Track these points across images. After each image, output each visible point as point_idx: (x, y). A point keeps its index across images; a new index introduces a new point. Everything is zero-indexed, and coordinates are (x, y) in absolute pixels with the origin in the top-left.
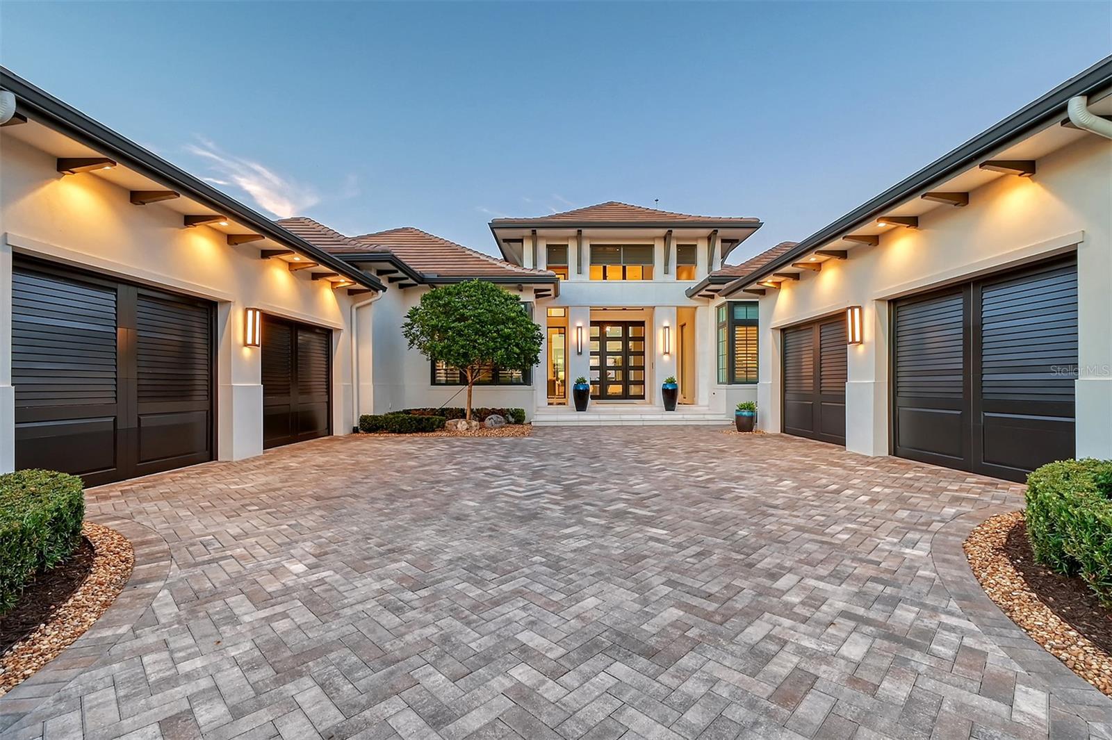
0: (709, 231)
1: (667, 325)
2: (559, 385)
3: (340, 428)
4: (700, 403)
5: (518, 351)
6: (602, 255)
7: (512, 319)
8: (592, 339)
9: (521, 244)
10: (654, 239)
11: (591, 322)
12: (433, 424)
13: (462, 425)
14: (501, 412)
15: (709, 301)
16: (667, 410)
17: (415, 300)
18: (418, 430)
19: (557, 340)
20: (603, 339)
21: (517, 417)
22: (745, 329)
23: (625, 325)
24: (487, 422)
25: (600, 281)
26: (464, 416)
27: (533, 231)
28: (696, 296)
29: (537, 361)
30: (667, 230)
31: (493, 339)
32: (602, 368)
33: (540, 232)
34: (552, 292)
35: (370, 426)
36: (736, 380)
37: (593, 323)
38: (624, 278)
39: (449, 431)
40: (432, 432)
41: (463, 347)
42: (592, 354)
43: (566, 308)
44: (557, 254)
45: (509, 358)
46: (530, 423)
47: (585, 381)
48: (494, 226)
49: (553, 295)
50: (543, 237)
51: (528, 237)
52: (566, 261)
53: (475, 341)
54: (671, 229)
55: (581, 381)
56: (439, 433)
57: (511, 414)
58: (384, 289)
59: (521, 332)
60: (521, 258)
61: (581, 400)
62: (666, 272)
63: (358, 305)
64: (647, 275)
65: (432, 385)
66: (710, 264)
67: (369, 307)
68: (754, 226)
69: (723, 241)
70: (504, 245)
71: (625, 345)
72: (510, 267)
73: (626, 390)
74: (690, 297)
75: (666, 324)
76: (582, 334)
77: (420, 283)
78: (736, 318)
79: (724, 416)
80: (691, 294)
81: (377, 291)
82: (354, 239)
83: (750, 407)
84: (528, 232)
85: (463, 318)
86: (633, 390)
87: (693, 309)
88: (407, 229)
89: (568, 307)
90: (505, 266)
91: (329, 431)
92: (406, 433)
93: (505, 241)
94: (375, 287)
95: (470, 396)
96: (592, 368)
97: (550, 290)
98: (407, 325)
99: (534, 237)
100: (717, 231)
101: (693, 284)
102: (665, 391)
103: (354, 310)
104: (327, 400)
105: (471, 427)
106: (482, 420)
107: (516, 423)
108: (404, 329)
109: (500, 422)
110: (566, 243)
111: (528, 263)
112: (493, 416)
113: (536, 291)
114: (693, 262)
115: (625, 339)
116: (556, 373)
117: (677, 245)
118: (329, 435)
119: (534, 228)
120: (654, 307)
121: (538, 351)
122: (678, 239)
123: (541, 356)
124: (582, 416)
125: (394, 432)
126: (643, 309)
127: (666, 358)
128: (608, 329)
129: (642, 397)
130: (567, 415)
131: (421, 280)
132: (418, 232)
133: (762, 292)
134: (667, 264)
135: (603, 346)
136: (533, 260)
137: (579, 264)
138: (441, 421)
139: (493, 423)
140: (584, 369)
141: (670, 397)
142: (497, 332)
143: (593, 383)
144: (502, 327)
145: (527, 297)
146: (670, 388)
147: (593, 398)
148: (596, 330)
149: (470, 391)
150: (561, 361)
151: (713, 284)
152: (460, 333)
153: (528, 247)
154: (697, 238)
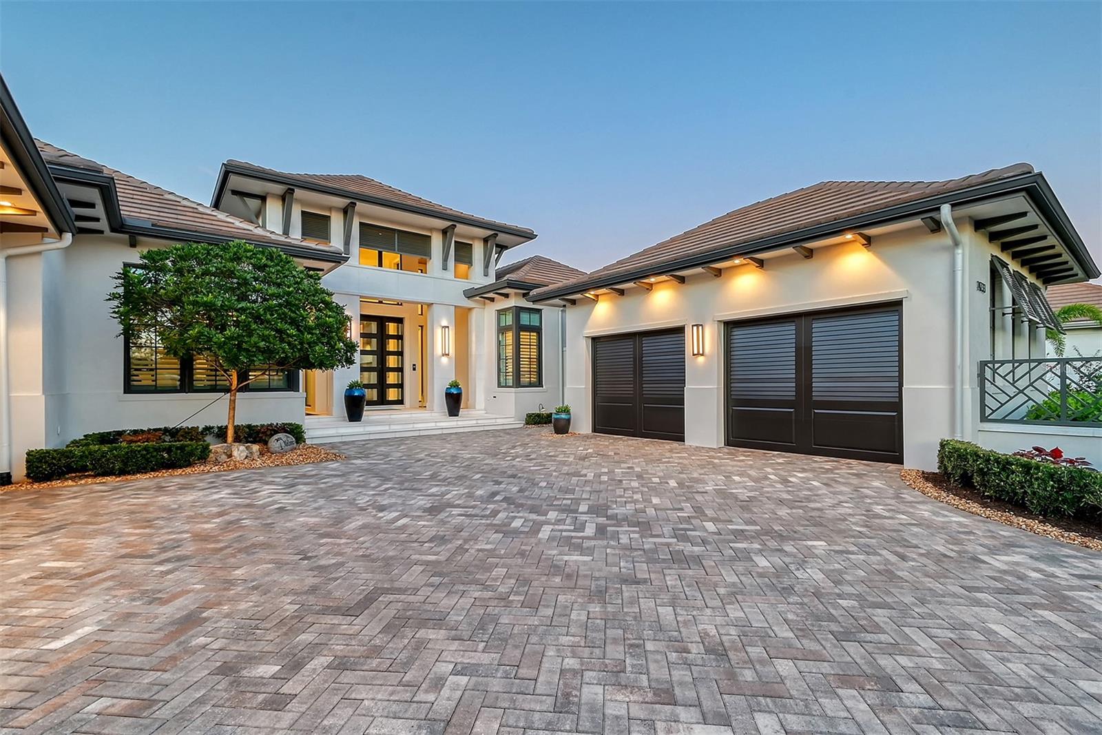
0: (488, 233)
1: (446, 325)
4: (477, 407)
6: (374, 236)
9: (260, 202)
10: (432, 229)
12: (191, 454)
13: (240, 451)
15: (484, 304)
21: (297, 435)
22: (529, 334)
23: (380, 320)
24: (274, 445)
25: (375, 268)
27: (289, 189)
28: (477, 298)
33: (299, 193)
36: (522, 384)
38: (380, 265)
39: (216, 463)
40: (186, 467)
44: (315, 225)
50: (298, 199)
51: (274, 196)
52: (327, 236)
54: (455, 223)
55: (355, 385)
56: (201, 467)
57: (287, 432)
58: (73, 233)
60: (261, 222)
61: (355, 407)
62: (445, 268)
63: (12, 251)
65: (125, 393)
66: (486, 267)
68: (528, 236)
69: (496, 245)
71: (381, 344)
73: (382, 394)
74: (468, 297)
75: (444, 323)
76: (353, 330)
78: (521, 323)
79: (513, 419)
80: (470, 294)
81: (62, 232)
83: (567, 410)
84: (278, 189)
86: (392, 394)
87: (467, 310)
93: (238, 191)
94: (65, 226)
95: (233, 409)
99: (286, 198)
100: (497, 235)
102: (447, 396)
105: (251, 453)
106: (264, 441)
107: (296, 444)
109: (292, 443)
110: (329, 214)
112: (280, 435)
114: (469, 261)
115: (380, 336)
117: (456, 242)
119: (291, 186)
120: (433, 304)
122: (458, 234)
124: (356, 427)
126: (401, 305)
127: (445, 360)
129: (401, 402)
131: (121, 226)
133: (573, 302)
134: (444, 260)
137: (346, 242)
138: (205, 449)
139: (283, 445)
141: (454, 401)
146: (453, 392)
149: (233, 402)
151: (509, 287)
153: (274, 208)
154: (473, 238)
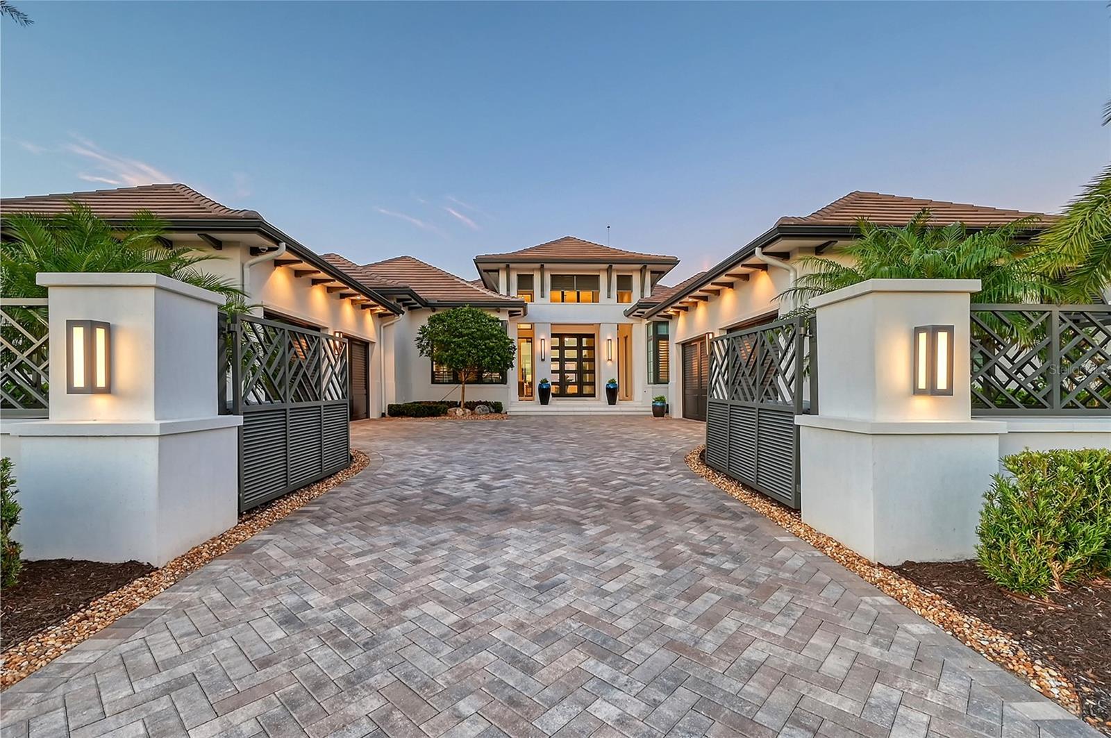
0: (641, 266)
1: (610, 338)
2: (527, 386)
3: (374, 414)
4: (635, 400)
5: (499, 359)
6: (559, 282)
7: (494, 336)
8: (553, 348)
9: (497, 273)
10: (599, 270)
11: (552, 334)
12: (439, 410)
13: (459, 411)
14: (486, 403)
15: (641, 321)
16: (609, 404)
17: (423, 320)
18: (428, 415)
19: (525, 347)
20: (562, 348)
21: (497, 408)
22: (663, 341)
23: (579, 337)
24: (477, 410)
25: (560, 303)
26: (459, 406)
27: (507, 264)
28: (631, 316)
29: (512, 366)
30: (608, 265)
31: (482, 350)
32: (562, 371)
33: (511, 265)
34: (522, 313)
35: (396, 411)
36: (657, 381)
37: (553, 336)
38: (578, 301)
39: (450, 416)
40: (438, 416)
41: (462, 355)
42: (553, 360)
43: (532, 324)
44: (525, 282)
45: (493, 364)
46: (506, 413)
47: (547, 382)
48: (478, 261)
49: (522, 315)
50: (514, 269)
51: (503, 269)
52: (532, 288)
53: (470, 352)
54: (612, 264)
55: (544, 382)
56: (444, 417)
57: (492, 406)
58: (403, 313)
59: (501, 345)
60: (498, 285)
61: (544, 397)
62: (609, 297)
63: (385, 324)
64: (595, 299)
65: (432, 384)
66: (642, 291)
67: (391, 326)
68: (674, 262)
69: (652, 272)
70: (485, 274)
71: (580, 353)
72: (490, 293)
73: (580, 389)
74: (627, 316)
76: (545, 344)
77: (424, 306)
78: (659, 333)
80: (628, 314)
81: (398, 314)
82: (364, 267)
83: (661, 399)
84: (503, 265)
85: (461, 335)
86: (587, 389)
87: (631, 326)
88: (405, 257)
89: (534, 323)
90: (485, 292)
91: (367, 415)
92: (420, 417)
93: (485, 271)
94: (397, 312)
95: (463, 391)
96: (553, 372)
97: (520, 311)
98: (418, 339)
99: (508, 269)
100: (647, 265)
101: (628, 306)
102: (608, 390)
103: (382, 328)
104: (365, 393)
105: (465, 413)
106: (472, 409)
107: (496, 412)
108: (417, 342)
109: (486, 410)
110: (532, 273)
111: (503, 290)
112: (480, 406)
113: (510, 312)
114: (629, 288)
115: (579, 348)
116: (524, 377)
117: (617, 276)
118: (367, 418)
119: (507, 262)
120: (600, 324)
121: (513, 358)
122: (617, 270)
123: (515, 362)
124: (545, 407)
125: (412, 416)
126: (592, 325)
127: (610, 363)
128: (566, 339)
129: (593, 395)
130: (533, 407)
131: (426, 304)
132: (414, 261)
133: (670, 317)
134: (609, 290)
135: (562, 354)
136: (507, 288)
137: (542, 290)
138: (445, 408)
139: (481, 411)
140: (547, 372)
141: (612, 394)
142: (485, 345)
143: (553, 383)
144: (488, 341)
145: (504, 317)
146: (612, 387)
147: (554, 395)
148: (556, 341)
149: (463, 388)
150: (528, 366)
152: (459, 346)
153: (503, 277)
154: (632, 271)
